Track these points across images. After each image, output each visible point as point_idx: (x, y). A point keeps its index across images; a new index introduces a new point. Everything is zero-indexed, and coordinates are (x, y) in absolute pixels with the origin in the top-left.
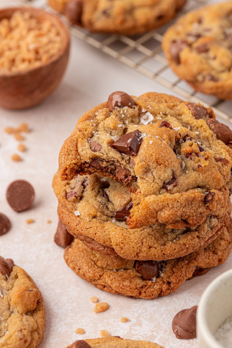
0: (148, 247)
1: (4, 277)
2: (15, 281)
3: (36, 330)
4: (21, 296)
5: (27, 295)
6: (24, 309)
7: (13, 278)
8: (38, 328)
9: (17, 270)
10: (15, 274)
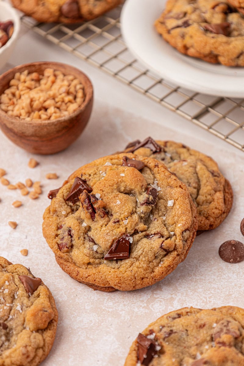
0: (141, 280)
1: (27, 294)
2: (36, 299)
3: (42, 348)
4: (35, 315)
5: (40, 315)
6: (35, 327)
7: (35, 297)
8: (44, 345)
9: (41, 289)
10: (38, 294)
